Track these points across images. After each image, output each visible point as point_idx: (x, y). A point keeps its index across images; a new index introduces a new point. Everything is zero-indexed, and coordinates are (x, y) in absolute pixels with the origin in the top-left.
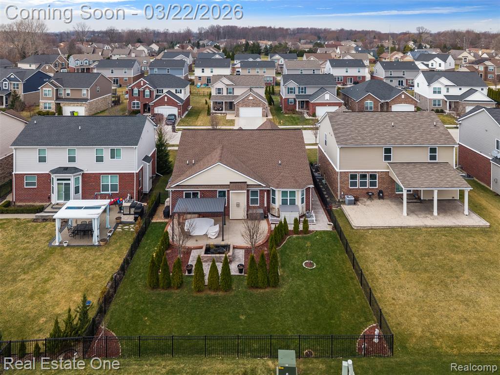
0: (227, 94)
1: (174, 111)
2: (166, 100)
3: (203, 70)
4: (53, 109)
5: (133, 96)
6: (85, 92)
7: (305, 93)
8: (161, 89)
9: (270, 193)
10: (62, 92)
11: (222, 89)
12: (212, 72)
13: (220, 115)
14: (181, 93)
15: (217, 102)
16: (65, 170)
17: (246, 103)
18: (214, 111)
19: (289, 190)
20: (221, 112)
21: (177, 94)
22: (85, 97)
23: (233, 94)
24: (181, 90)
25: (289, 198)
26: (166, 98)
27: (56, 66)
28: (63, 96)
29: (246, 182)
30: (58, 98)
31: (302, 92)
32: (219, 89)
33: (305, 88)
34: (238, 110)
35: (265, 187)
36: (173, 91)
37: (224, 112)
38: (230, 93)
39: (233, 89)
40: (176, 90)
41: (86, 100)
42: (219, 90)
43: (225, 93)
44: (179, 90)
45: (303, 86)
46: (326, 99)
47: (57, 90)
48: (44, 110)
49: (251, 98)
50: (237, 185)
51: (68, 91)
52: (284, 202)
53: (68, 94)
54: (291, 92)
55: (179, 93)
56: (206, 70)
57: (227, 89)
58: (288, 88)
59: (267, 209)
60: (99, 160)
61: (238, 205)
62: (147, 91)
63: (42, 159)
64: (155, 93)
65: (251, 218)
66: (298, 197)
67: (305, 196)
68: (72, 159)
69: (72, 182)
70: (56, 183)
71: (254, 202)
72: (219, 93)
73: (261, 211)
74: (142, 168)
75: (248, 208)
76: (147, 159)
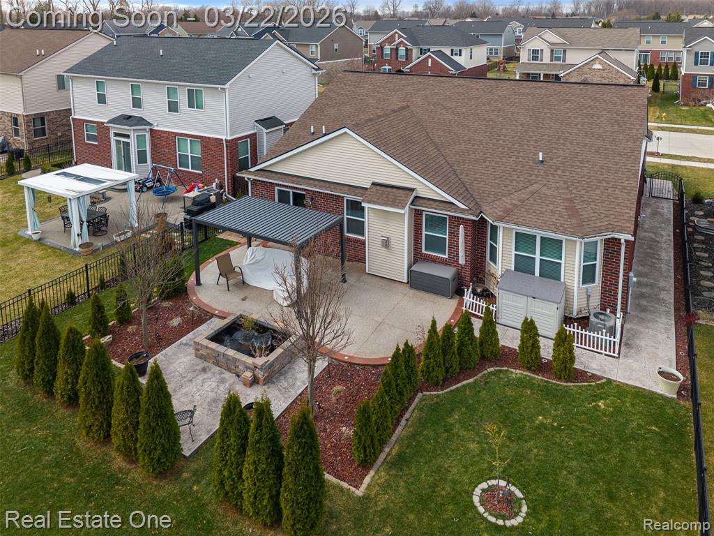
0: (552, 60)
2: (430, 65)
5: (383, 58)
6: (314, 49)
8: (426, 47)
11: (542, 50)
14: (460, 55)
15: (529, 74)
16: (126, 119)
19: (539, 234)
21: (455, 58)
22: (314, 56)
23: (564, 61)
24: (460, 51)
25: (538, 257)
26: (430, 60)
29: (412, 190)
32: (535, 52)
35: (463, 211)
36: (447, 52)
38: (558, 59)
39: (565, 51)
40: (452, 50)
42: (535, 54)
43: (546, 59)
44: (456, 49)
49: (597, 66)
50: (387, 193)
52: (523, 266)
55: (456, 54)
57: (552, 51)
58: (697, 53)
59: (467, 273)
60: (173, 107)
61: (386, 244)
62: (402, 48)
63: (102, 99)
64: (415, 52)
65: (417, 282)
66: (572, 264)
67: (599, 263)
68: (137, 103)
69: (132, 141)
70: (113, 139)
71: (435, 244)
72: (535, 58)
73: (447, 273)
74: (253, 137)
75: (417, 257)
76: (270, 122)
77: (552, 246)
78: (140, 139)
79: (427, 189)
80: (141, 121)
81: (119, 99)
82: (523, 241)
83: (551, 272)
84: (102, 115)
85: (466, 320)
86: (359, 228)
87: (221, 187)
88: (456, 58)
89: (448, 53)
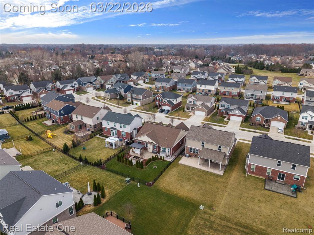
1: (169, 108)
3: (201, 86)
4: (131, 102)
5: (156, 100)
6: (140, 97)
7: (230, 108)
9: (159, 148)
10: (133, 96)
12: (205, 87)
13: (188, 112)
15: (188, 106)
16: (113, 128)
17: (198, 110)
18: (187, 110)
20: (189, 111)
22: (140, 99)
24: (174, 100)
26: (166, 103)
27: (144, 77)
28: (134, 97)
30: (132, 98)
31: (229, 107)
32: (190, 101)
33: (230, 105)
34: (194, 112)
35: (157, 145)
37: (190, 111)
38: (195, 103)
41: (140, 100)
43: (192, 103)
45: (229, 105)
46: (236, 113)
47: (132, 95)
48: (128, 102)
49: (200, 107)
50: (150, 143)
51: (135, 96)
52: (163, 151)
53: (135, 97)
54: (223, 107)
56: (202, 86)
58: (222, 105)
59: (158, 151)
60: (121, 127)
61: (150, 148)
62: (161, 99)
63: (108, 124)
64: (164, 100)
65: (153, 152)
66: (167, 150)
67: (170, 151)
68: (115, 126)
69: (115, 132)
70: (111, 131)
71: (155, 148)
72: (190, 103)
73: (156, 151)
74: (133, 132)
75: (153, 150)
76: (135, 129)
77: (165, 149)
78: (116, 132)
79: (154, 143)
80: (115, 129)
81: (112, 125)
82: (163, 148)
83: (165, 151)
84: (109, 127)
85: (156, 156)
86: (147, 146)
87: (129, 139)
88: (173, 102)
89: (171, 100)
